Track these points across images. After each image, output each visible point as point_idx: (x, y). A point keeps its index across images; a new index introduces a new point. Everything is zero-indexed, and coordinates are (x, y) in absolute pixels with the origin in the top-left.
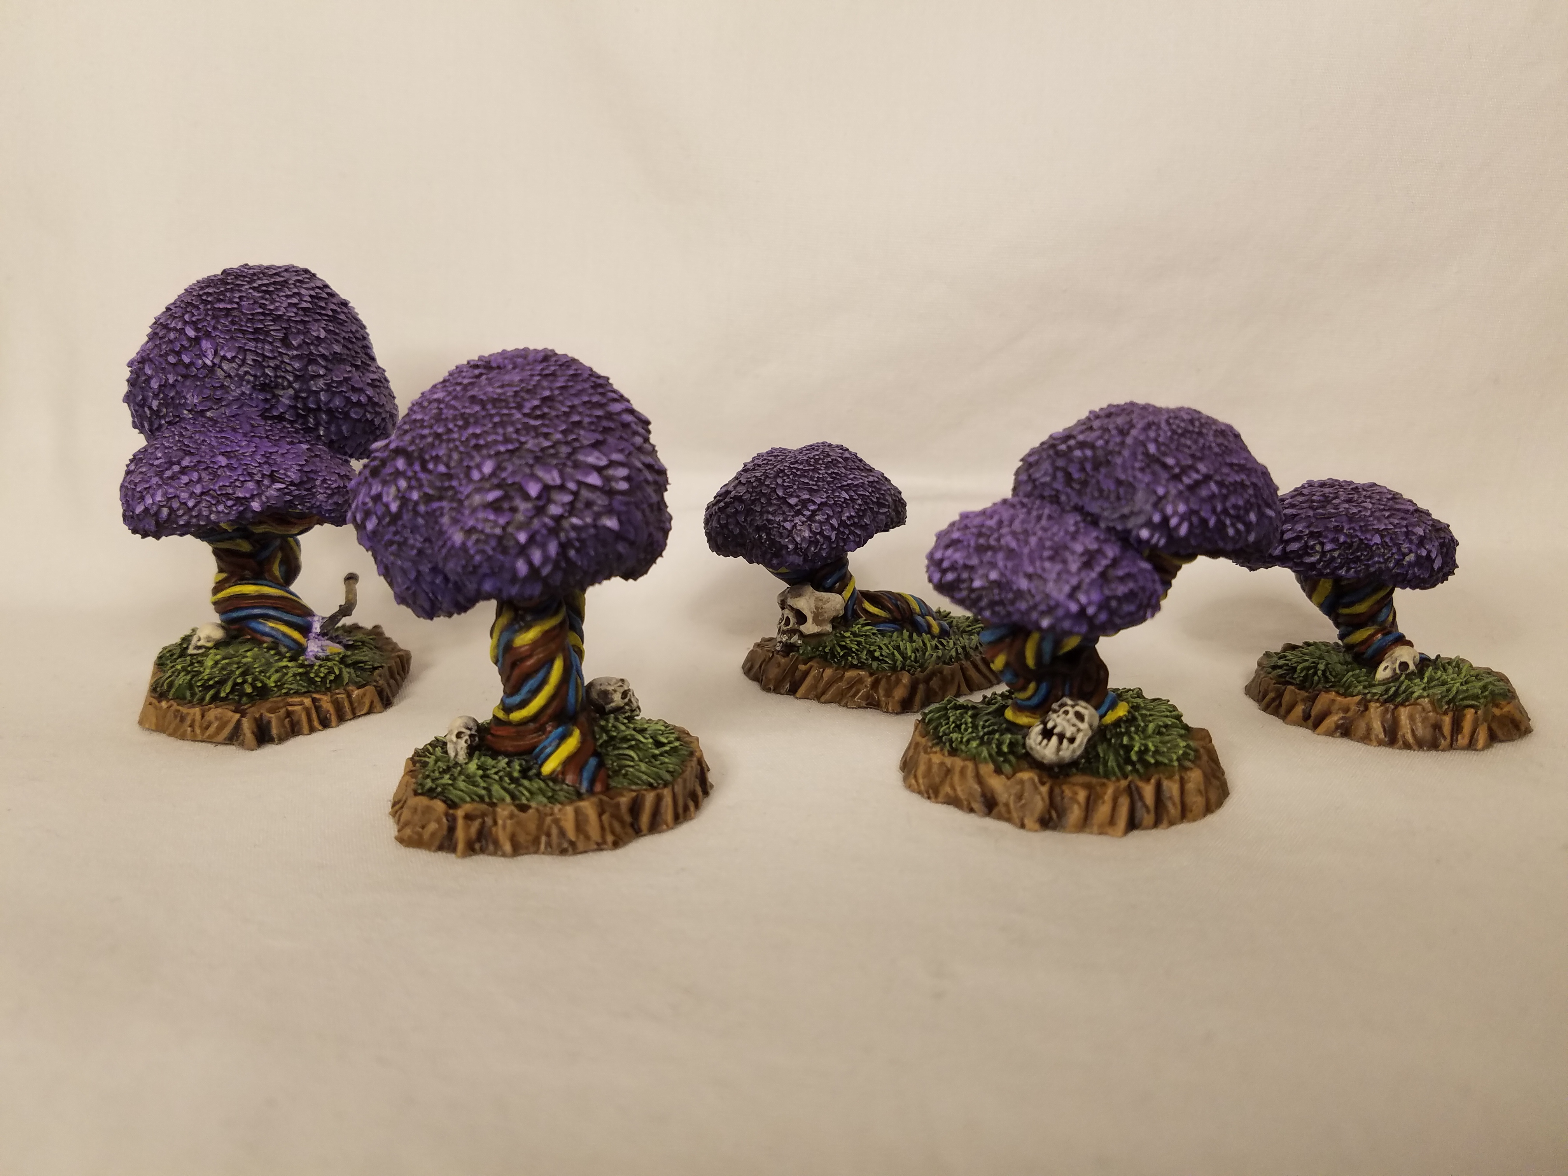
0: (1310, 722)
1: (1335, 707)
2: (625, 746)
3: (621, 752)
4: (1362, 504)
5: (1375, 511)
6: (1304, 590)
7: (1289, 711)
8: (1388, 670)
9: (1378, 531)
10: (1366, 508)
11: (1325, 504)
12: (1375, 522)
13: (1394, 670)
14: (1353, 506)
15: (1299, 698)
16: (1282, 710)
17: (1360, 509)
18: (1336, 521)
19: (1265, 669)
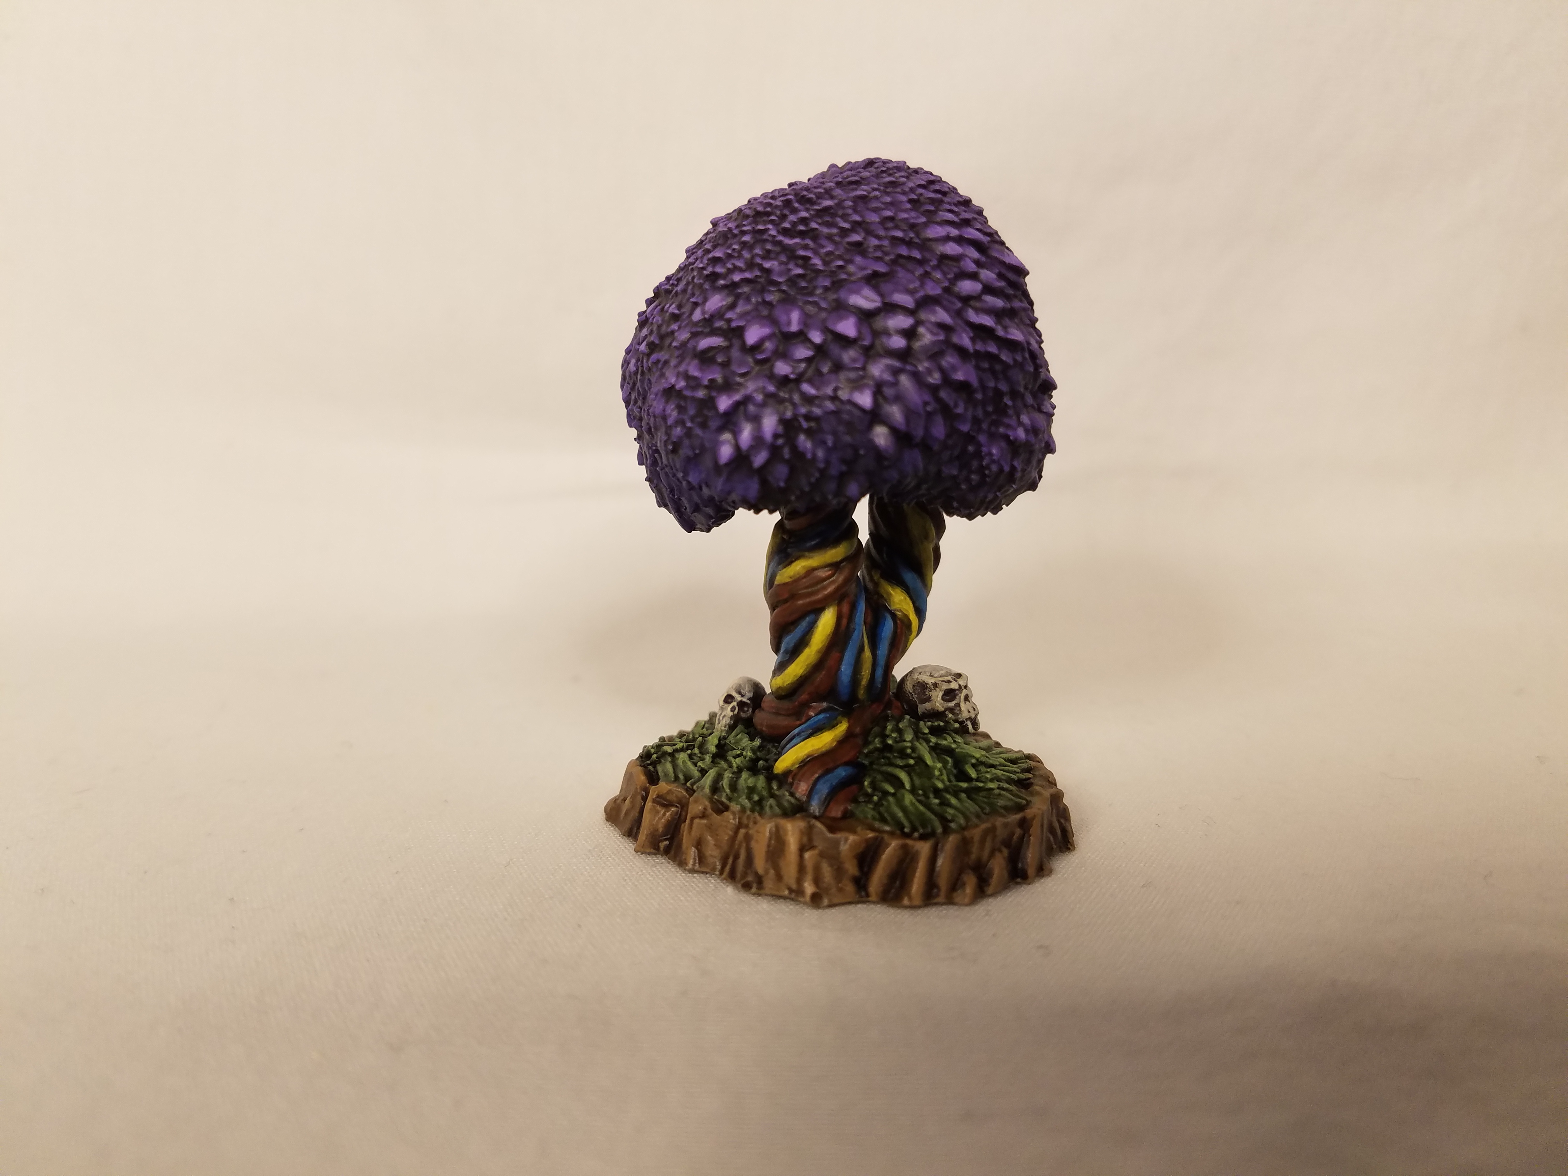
2: (900, 762)
3: (890, 769)
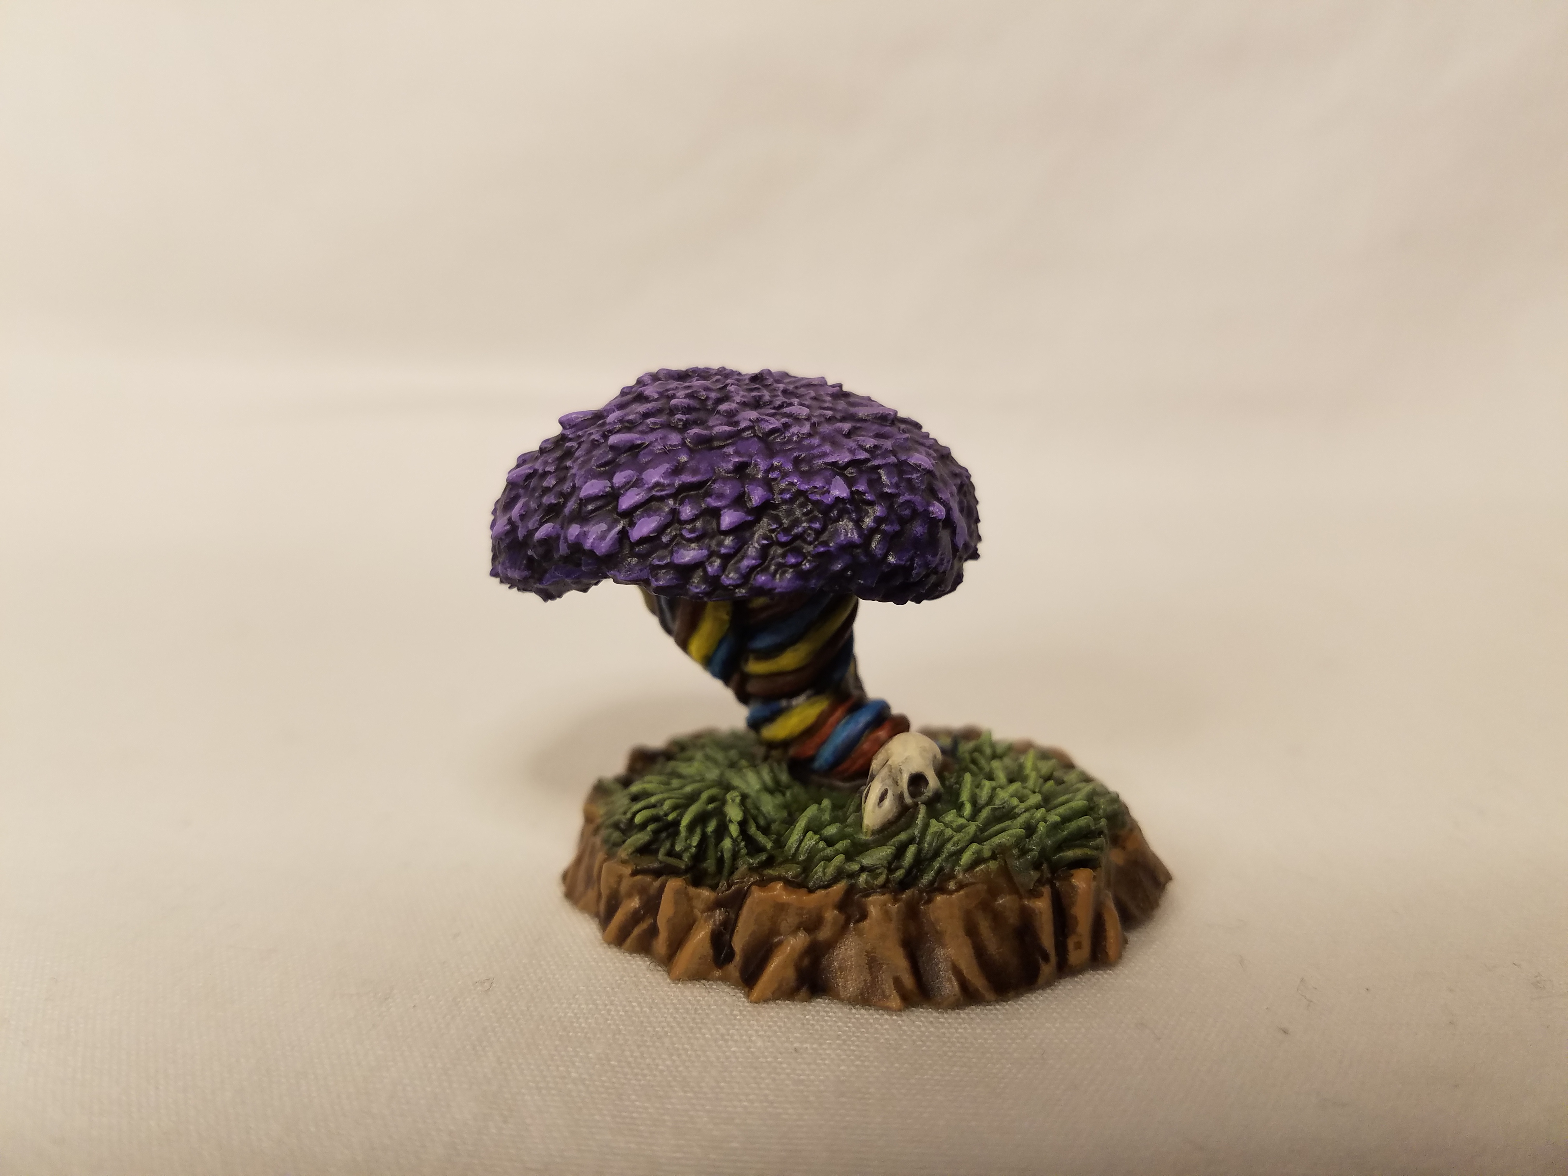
0: (733, 968)
1: (788, 921)
4: (787, 410)
5: (819, 424)
6: (668, 630)
7: (676, 944)
8: (887, 803)
9: (837, 469)
10: (797, 419)
11: (702, 415)
12: (827, 448)
13: (901, 797)
14: (769, 415)
15: (699, 905)
16: (661, 944)
17: (784, 420)
18: (737, 453)
19: (604, 832)
